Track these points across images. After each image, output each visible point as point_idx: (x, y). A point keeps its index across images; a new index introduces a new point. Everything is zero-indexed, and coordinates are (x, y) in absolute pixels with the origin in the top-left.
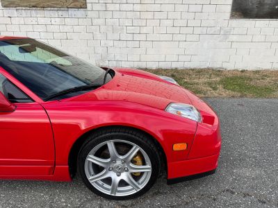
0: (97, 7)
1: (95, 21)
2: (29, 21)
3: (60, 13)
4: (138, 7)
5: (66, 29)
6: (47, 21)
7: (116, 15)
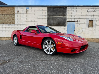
0: (17, 24)
1: (16, 27)
2: (2, 27)
3: (9, 25)
4: (26, 24)
5: (10, 28)
6: (6, 27)
7: (21, 25)
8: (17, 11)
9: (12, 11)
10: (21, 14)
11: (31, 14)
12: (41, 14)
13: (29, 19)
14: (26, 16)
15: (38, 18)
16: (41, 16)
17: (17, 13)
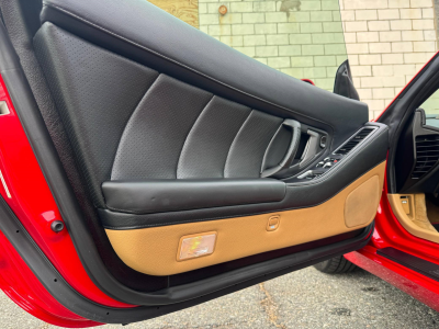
8: (214, 8)
9: (177, 5)
10: (249, 30)
11: (317, 27)
12: (395, 25)
13: (309, 61)
14: (282, 39)
15: (374, 48)
16: (394, 36)
17: (215, 19)
